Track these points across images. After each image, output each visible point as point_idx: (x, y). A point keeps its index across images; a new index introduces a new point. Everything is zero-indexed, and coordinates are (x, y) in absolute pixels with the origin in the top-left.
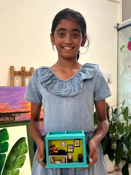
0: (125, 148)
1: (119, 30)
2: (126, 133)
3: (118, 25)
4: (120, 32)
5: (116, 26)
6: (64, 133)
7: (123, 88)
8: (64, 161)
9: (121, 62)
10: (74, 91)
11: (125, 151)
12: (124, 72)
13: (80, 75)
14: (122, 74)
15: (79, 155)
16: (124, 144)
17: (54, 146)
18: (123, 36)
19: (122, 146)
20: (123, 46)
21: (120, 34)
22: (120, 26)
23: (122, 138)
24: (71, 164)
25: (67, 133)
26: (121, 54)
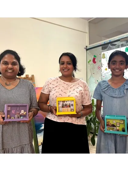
0: (93, 126)
1: (87, 50)
2: (93, 116)
3: (87, 47)
4: (88, 51)
5: (85, 47)
6: (115, 116)
7: (90, 87)
8: (114, 130)
9: (89, 70)
10: (121, 94)
11: (93, 128)
12: (90, 77)
13: (125, 86)
14: (90, 78)
15: (123, 128)
16: (92, 123)
17: (109, 122)
18: (90, 54)
19: (91, 124)
20: (90, 61)
21: (88, 53)
22: (88, 48)
23: (91, 119)
24: (118, 132)
25: (116, 116)
26: (88, 65)
